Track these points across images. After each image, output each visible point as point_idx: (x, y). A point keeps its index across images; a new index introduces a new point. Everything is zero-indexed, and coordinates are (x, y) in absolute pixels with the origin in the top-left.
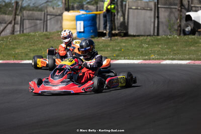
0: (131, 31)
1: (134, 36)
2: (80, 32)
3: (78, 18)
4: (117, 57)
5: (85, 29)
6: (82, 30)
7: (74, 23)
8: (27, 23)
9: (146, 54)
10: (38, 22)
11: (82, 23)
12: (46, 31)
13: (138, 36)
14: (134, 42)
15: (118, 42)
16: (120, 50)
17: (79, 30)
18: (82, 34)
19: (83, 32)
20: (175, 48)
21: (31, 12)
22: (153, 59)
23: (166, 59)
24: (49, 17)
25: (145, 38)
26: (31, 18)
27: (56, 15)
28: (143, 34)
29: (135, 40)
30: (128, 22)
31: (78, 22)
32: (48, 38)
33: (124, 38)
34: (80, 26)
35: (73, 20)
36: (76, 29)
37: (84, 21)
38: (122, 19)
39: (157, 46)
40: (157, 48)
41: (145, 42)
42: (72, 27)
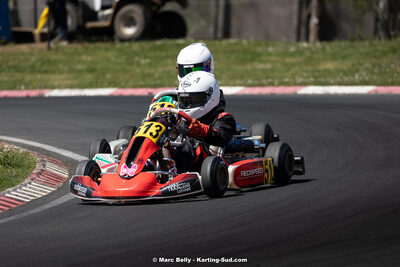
14: (111, 55)
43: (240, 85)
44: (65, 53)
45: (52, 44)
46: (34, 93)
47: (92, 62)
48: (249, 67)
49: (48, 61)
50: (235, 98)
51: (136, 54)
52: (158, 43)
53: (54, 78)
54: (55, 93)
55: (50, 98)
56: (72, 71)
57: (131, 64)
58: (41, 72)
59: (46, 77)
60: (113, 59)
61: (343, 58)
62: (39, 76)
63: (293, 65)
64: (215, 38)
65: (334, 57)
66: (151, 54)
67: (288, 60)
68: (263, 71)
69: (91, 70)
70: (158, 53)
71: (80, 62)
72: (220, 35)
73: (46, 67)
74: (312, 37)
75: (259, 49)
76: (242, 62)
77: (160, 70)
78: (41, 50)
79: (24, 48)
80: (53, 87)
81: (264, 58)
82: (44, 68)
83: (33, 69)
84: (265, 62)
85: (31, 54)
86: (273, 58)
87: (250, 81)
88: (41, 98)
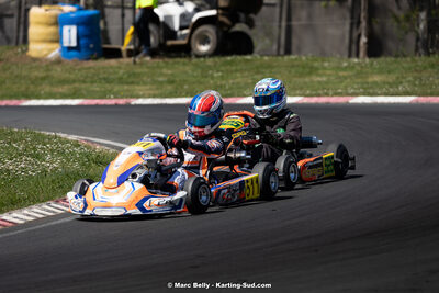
2: (70, 49)
5: (82, 42)
6: (74, 44)
11: (74, 29)
14: (188, 69)
17: (66, 44)
19: (77, 48)
34: (70, 35)
35: (52, 25)
36: (60, 41)
37: (77, 25)
39: (238, 74)
42: (50, 38)
43: (300, 95)
44: (148, 68)
45: (137, 60)
46: (121, 102)
47: (172, 75)
48: (307, 80)
49: (134, 74)
50: (296, 107)
51: (209, 68)
52: (229, 58)
53: (138, 89)
54: (140, 101)
55: (136, 106)
56: (154, 82)
57: (206, 77)
58: (128, 83)
59: (131, 87)
60: (190, 72)
61: (389, 72)
62: (126, 87)
63: (345, 78)
64: (278, 54)
65: (380, 72)
66: (223, 68)
67: (341, 74)
68: (319, 82)
69: (171, 82)
70: (229, 67)
71: (162, 74)
72: (282, 51)
73: (132, 79)
74: (362, 54)
75: (316, 64)
76: (301, 75)
77: (231, 82)
78: (128, 64)
79: (113, 62)
80: (138, 97)
81: (320, 72)
82: (130, 80)
83: (121, 81)
84: (321, 75)
85: (119, 68)
86: (328, 72)
87: (308, 92)
88: (128, 106)
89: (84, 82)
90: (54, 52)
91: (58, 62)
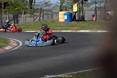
0: (86, 19)
1: (87, 21)
2: (66, 20)
3: (65, 14)
4: (80, 29)
6: (67, 19)
7: (63, 16)
8: (45, 16)
9: (91, 28)
10: (49, 16)
11: (66, 16)
12: (53, 19)
13: (89, 21)
15: (81, 24)
16: (81, 27)
17: (65, 19)
18: (67, 21)
19: (67, 20)
20: (103, 26)
21: (46, 12)
22: (94, 30)
23: (99, 30)
24: (54, 14)
25: (91, 22)
26: (46, 14)
27: (56, 13)
28: (90, 20)
29: (87, 23)
30: (84, 16)
31: (65, 16)
32: (53, 22)
33: (83, 22)
34: (66, 17)
35: (63, 15)
36: (64, 18)
37: (67, 15)
38: (82, 15)
40: (95, 26)
41: (91, 24)
42: (63, 18)
45: (78, 22)
47: (83, 25)
89: (65, 26)
90: (63, 20)
91: (64, 22)
